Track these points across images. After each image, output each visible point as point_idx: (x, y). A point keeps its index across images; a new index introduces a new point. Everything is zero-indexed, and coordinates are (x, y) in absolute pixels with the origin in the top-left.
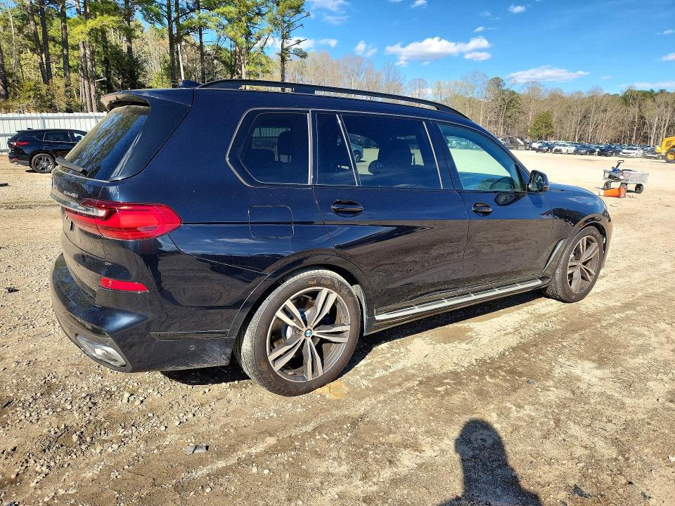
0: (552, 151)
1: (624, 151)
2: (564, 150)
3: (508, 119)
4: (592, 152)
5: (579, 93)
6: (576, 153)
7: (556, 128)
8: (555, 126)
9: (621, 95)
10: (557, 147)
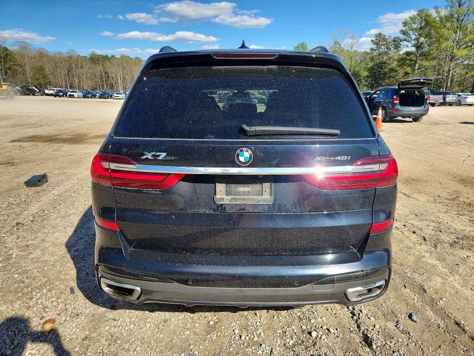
0: (66, 96)
1: (115, 95)
2: (75, 95)
3: (8, 70)
4: (94, 96)
5: (59, 53)
6: (85, 97)
7: (52, 79)
8: (50, 76)
9: (88, 57)
10: (69, 93)
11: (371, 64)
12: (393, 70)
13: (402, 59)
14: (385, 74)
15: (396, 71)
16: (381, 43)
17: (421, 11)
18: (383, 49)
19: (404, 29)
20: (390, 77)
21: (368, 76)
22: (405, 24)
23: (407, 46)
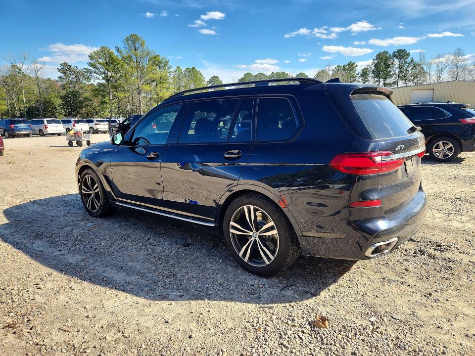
11: (63, 93)
12: (87, 99)
13: (96, 90)
14: (80, 102)
15: (91, 100)
16: (69, 73)
17: (102, 48)
18: (72, 78)
19: (91, 61)
20: (86, 106)
21: (63, 104)
22: (91, 57)
23: (99, 78)
